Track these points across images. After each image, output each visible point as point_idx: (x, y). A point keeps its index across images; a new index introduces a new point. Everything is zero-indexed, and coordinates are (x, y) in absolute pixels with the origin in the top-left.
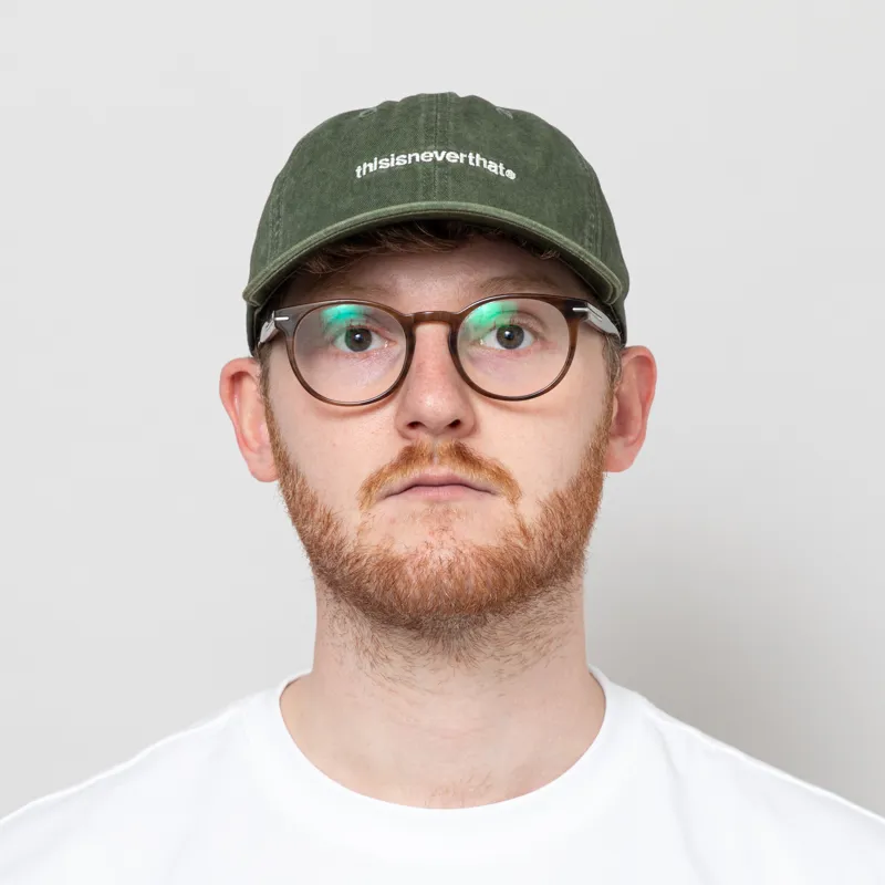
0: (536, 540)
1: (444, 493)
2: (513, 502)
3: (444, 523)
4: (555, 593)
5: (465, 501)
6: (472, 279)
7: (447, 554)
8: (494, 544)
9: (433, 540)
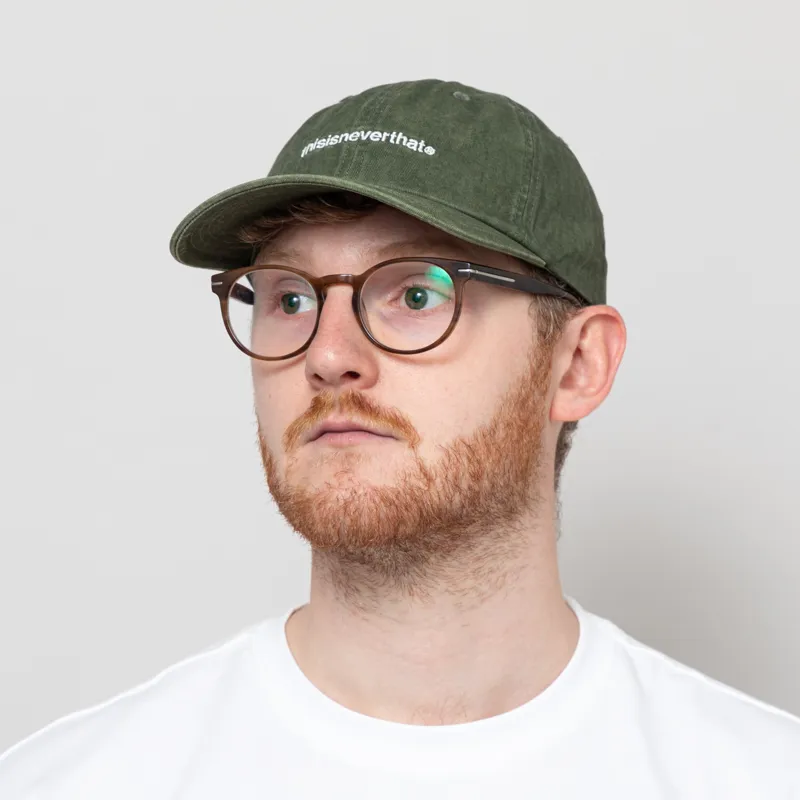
0: (438, 480)
1: (344, 438)
2: (412, 446)
3: (346, 466)
4: (501, 531)
5: (365, 445)
6: (374, 244)
7: (344, 494)
8: (392, 484)
9: (334, 482)
